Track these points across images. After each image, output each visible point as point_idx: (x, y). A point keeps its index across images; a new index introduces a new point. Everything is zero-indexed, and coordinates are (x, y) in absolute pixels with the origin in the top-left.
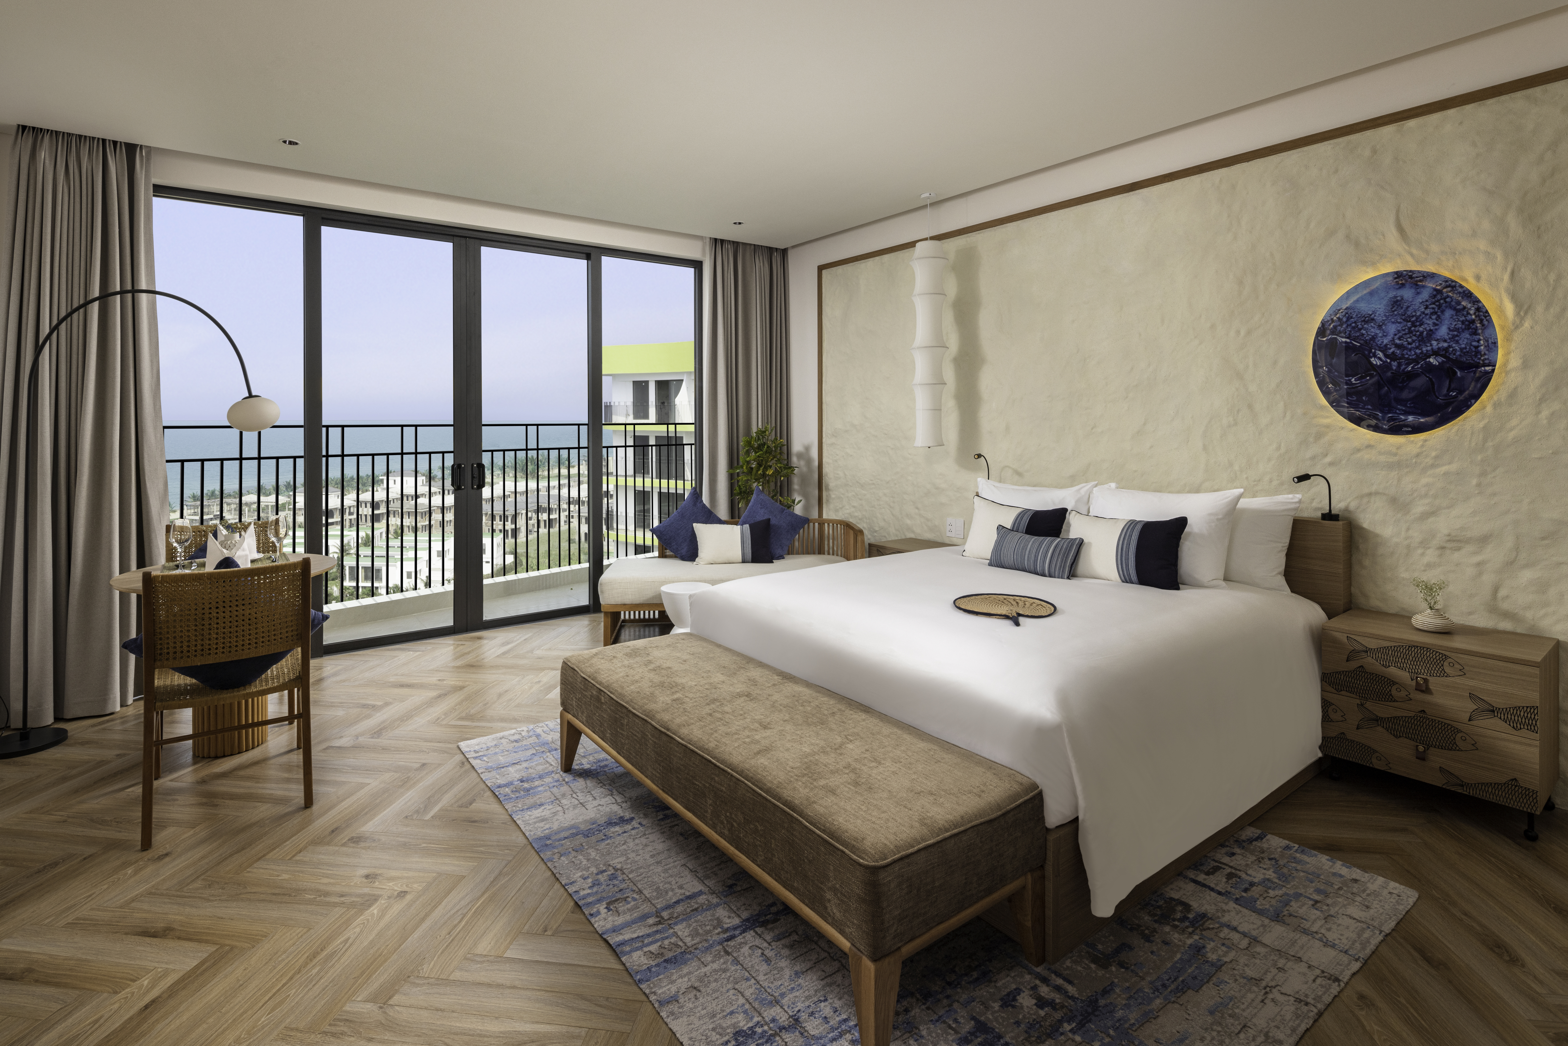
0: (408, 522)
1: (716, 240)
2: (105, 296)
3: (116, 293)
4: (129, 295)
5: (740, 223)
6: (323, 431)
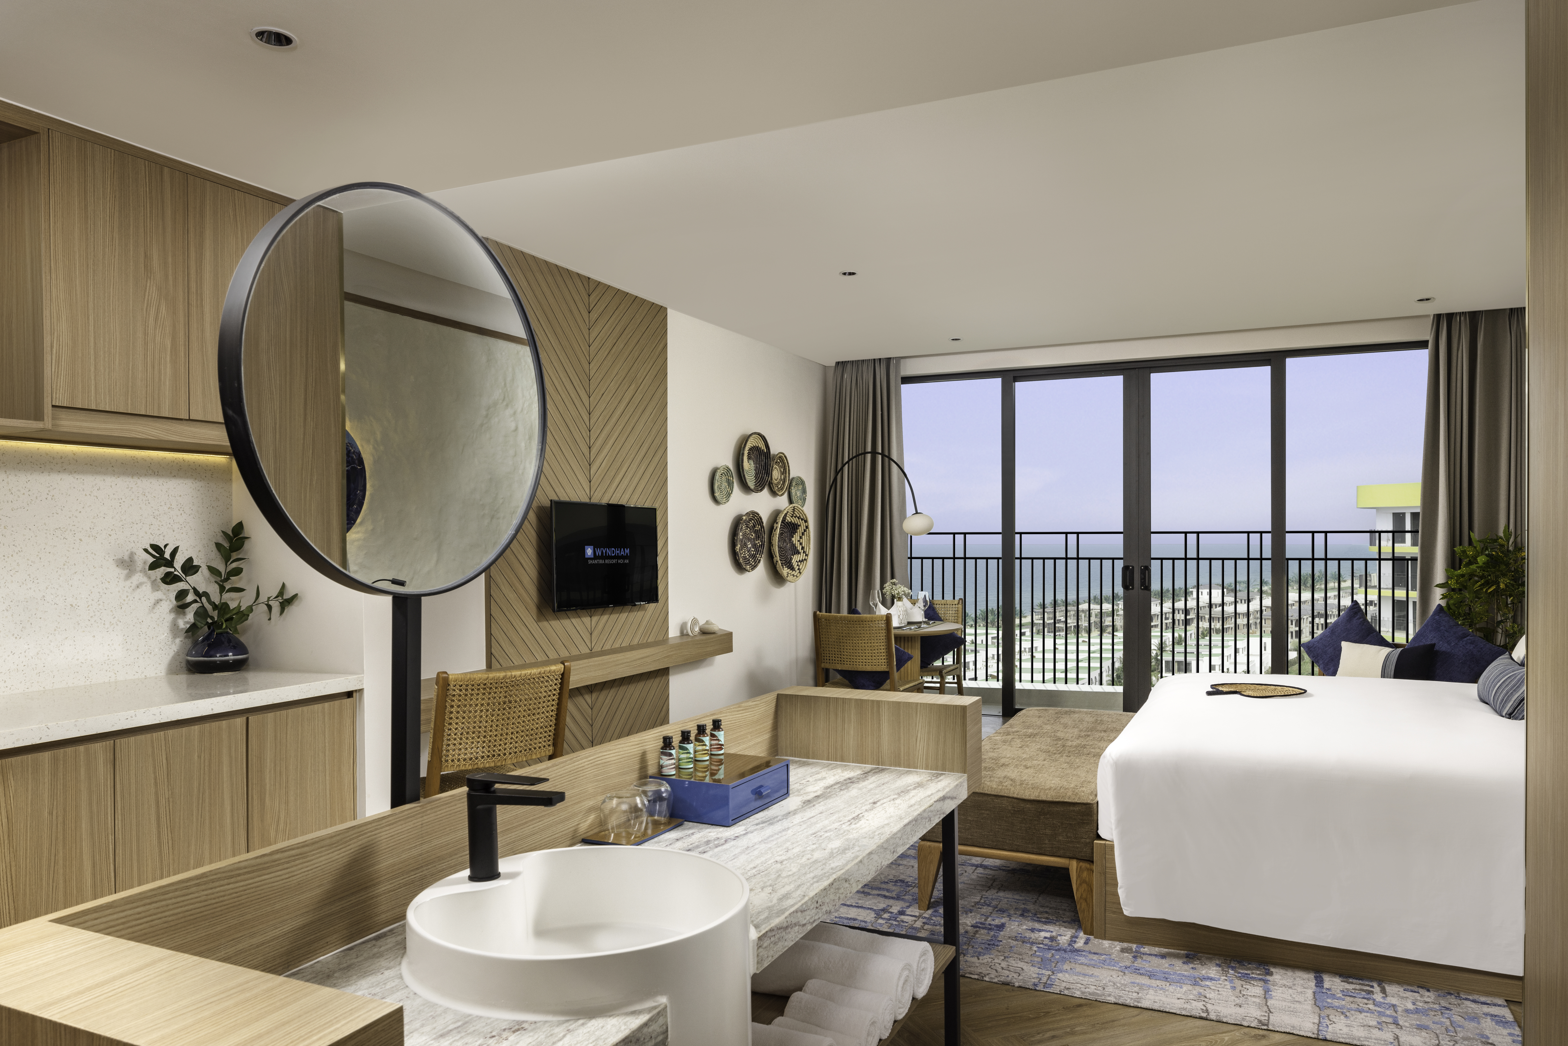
0: (1217, 625)
6: (1017, 537)
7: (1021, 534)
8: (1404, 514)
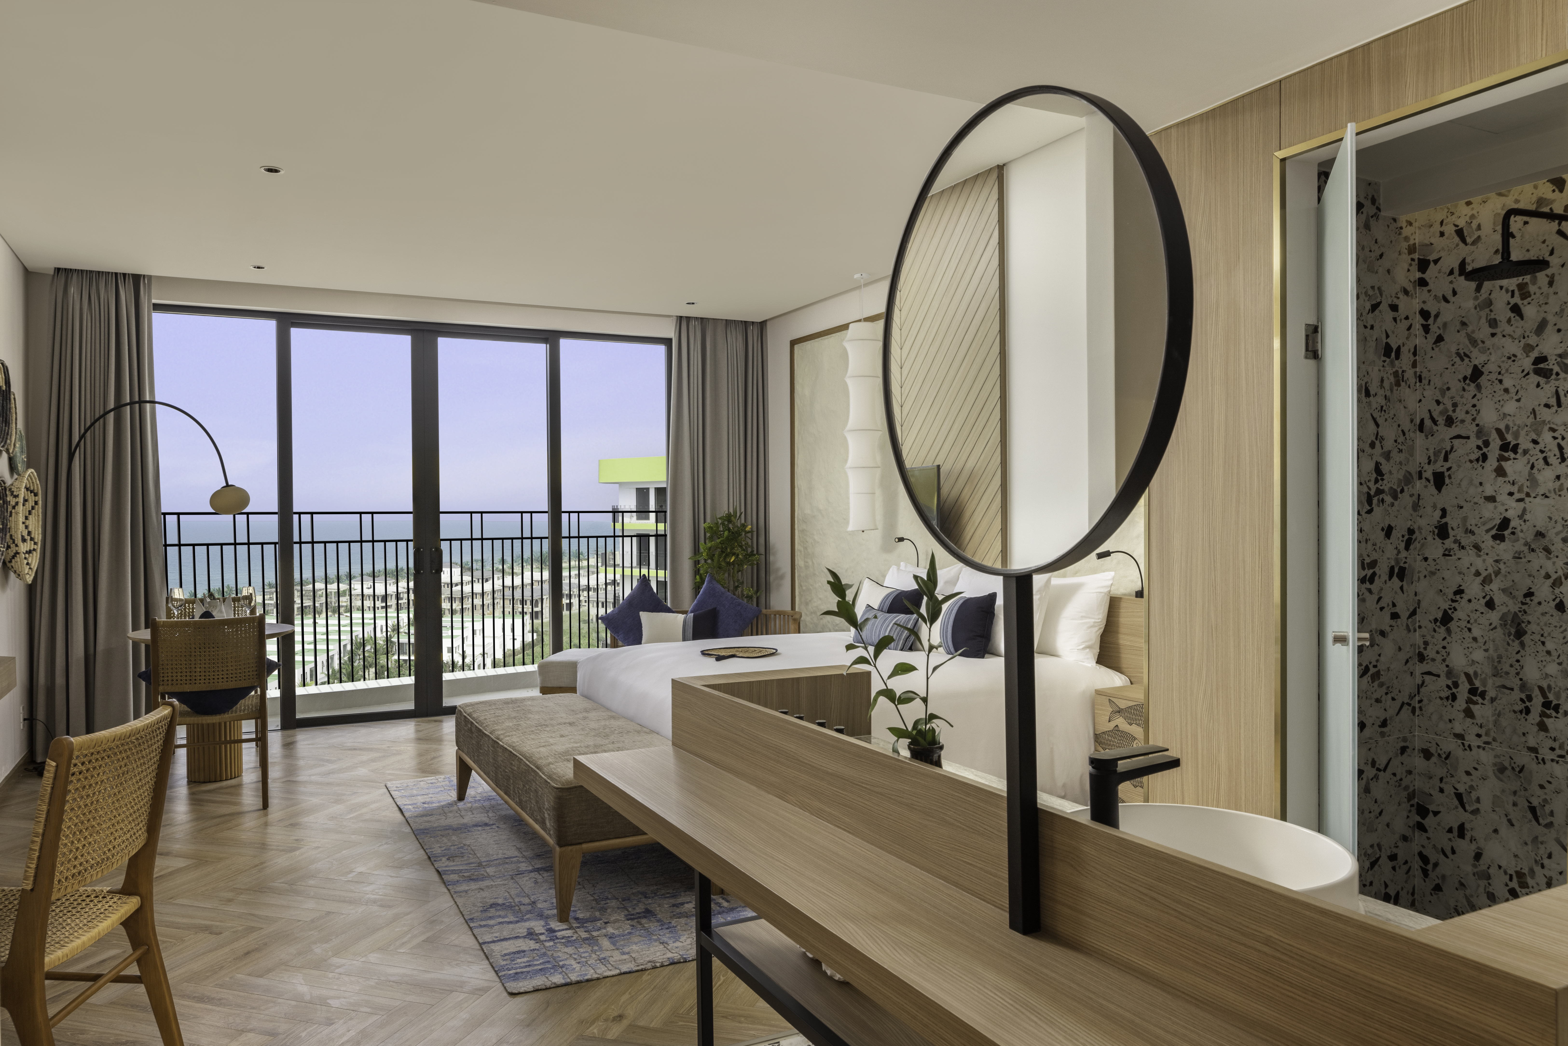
1: (681, 317)
2: (119, 407)
3: (127, 404)
4: (137, 405)
5: (693, 303)
6: (296, 517)
7: (300, 514)
8: (648, 489)
